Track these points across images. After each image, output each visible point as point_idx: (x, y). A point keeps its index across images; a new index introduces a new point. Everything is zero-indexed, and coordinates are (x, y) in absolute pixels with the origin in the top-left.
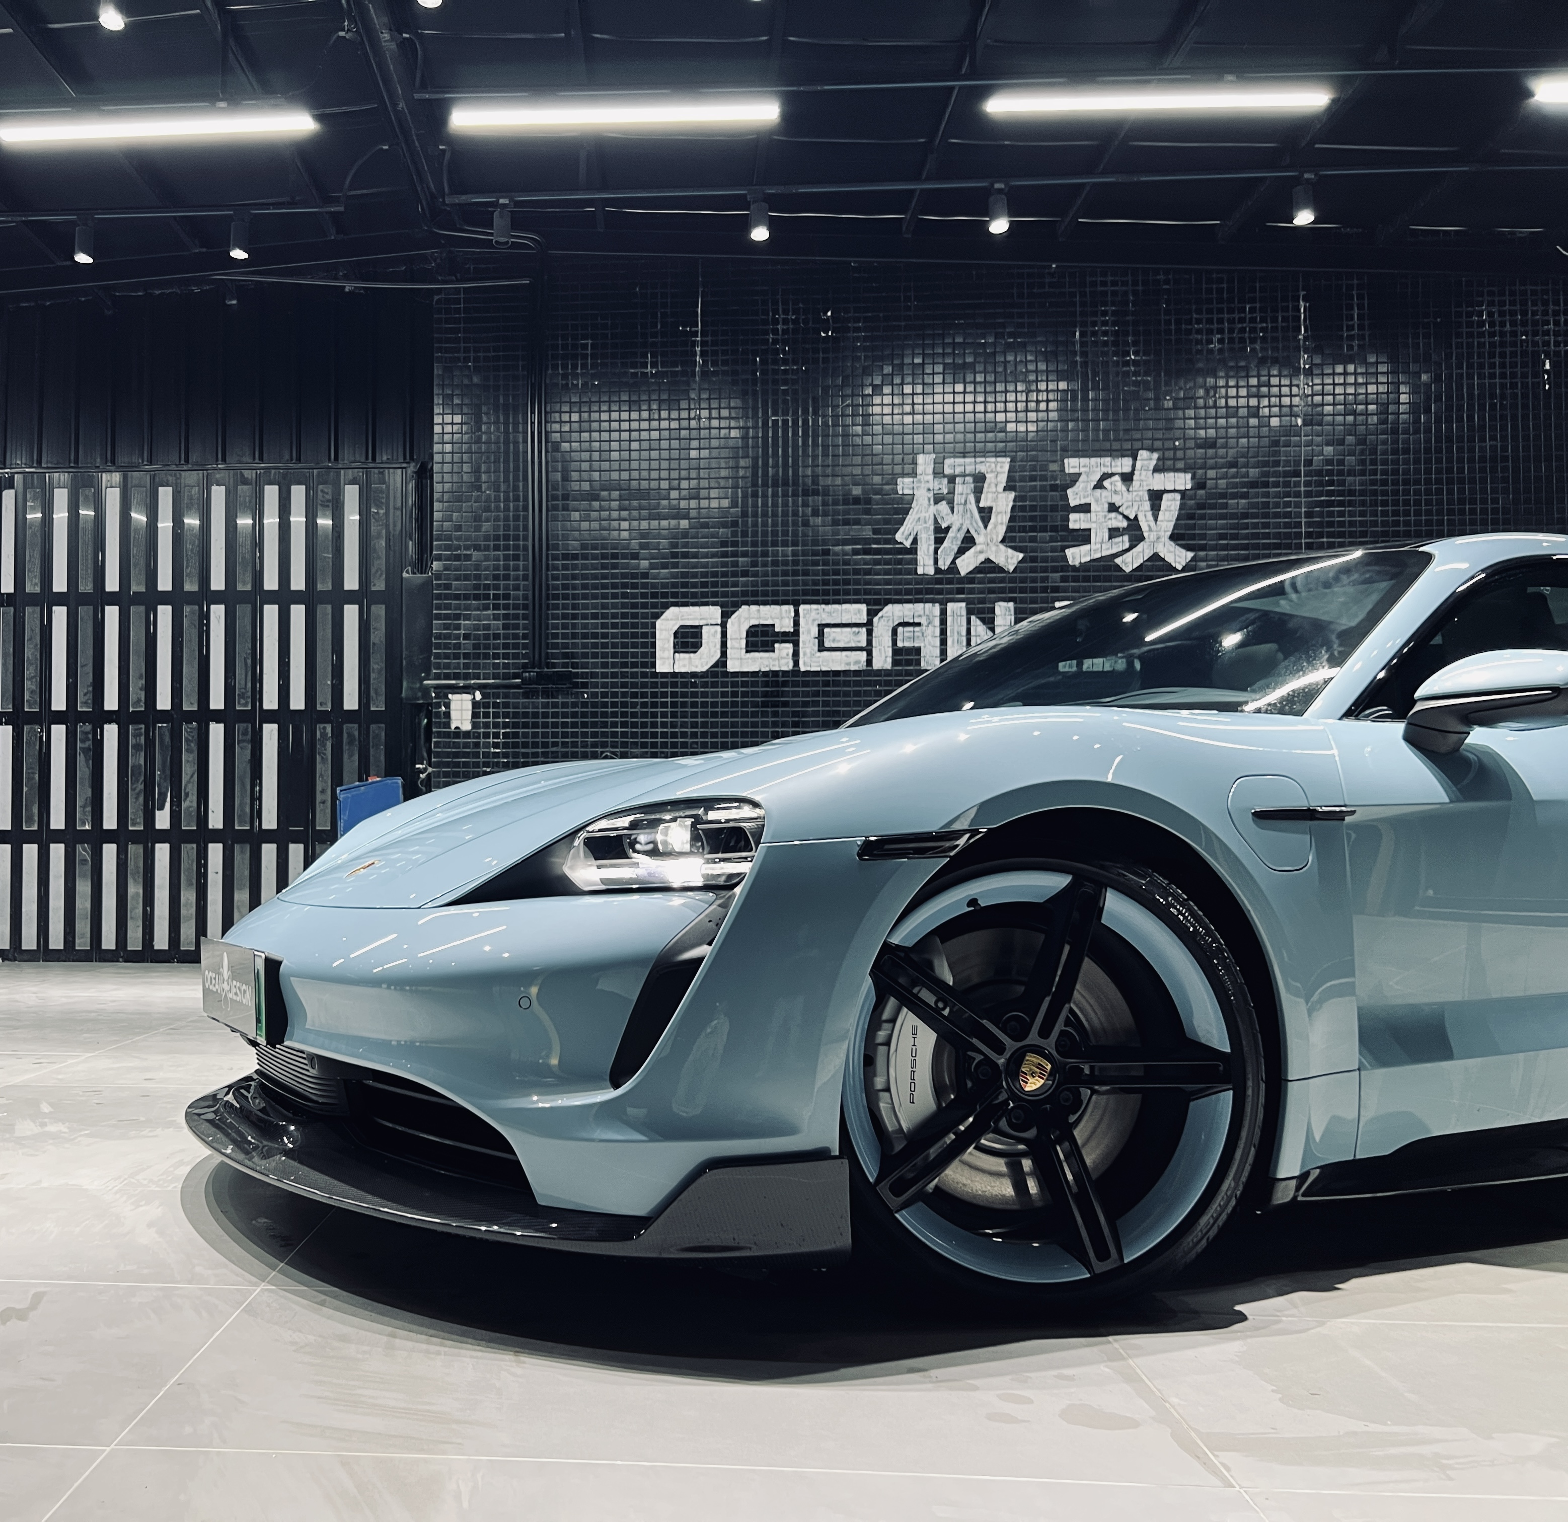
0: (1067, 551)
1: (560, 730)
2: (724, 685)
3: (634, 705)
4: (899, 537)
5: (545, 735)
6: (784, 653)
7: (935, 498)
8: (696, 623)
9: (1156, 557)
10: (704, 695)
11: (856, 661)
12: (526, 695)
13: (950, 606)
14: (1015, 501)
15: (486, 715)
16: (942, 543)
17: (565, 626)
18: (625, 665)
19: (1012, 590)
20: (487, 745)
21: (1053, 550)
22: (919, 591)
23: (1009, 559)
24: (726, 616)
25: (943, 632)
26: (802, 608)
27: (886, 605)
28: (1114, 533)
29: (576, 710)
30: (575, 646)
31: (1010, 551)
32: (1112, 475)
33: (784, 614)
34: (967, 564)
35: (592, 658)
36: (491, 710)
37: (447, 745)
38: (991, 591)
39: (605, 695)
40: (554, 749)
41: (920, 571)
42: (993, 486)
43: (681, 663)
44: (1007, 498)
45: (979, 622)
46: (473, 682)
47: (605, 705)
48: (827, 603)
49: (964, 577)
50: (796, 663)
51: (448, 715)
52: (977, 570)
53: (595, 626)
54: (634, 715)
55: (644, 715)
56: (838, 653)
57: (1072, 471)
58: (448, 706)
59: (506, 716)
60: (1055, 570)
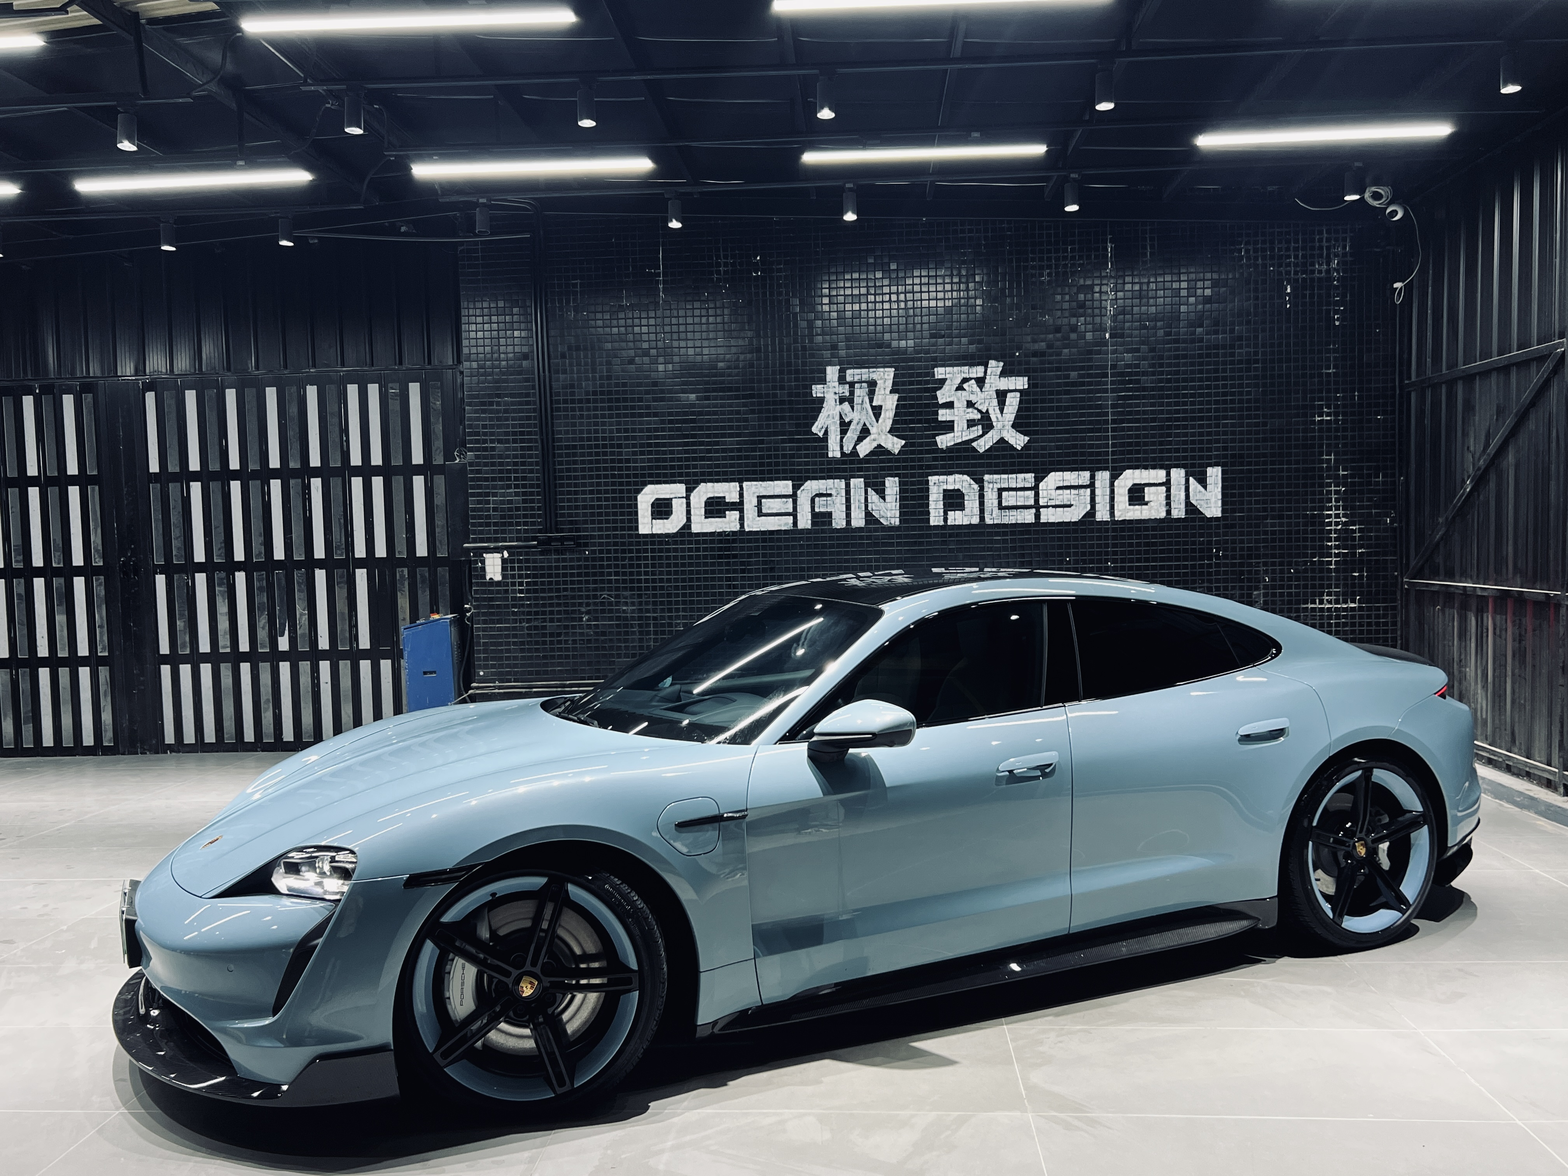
0: (937, 438)
1: (568, 579)
2: (690, 542)
3: (624, 559)
4: (814, 429)
5: (557, 583)
6: (733, 518)
7: (840, 399)
8: (668, 496)
9: (1002, 440)
10: (676, 550)
11: (785, 523)
12: (542, 553)
13: (853, 481)
14: (898, 401)
15: (513, 569)
16: (846, 434)
17: (569, 500)
18: (615, 529)
19: (897, 468)
20: (514, 592)
21: (928, 437)
22: (830, 470)
23: (895, 445)
24: (689, 490)
25: (848, 500)
26: (745, 484)
27: (806, 481)
28: (971, 423)
29: (581, 563)
30: (577, 515)
31: (895, 438)
32: (971, 379)
33: (732, 489)
34: (864, 449)
35: (591, 524)
36: (516, 565)
37: (484, 592)
38: (882, 469)
39: (601, 552)
40: (565, 593)
41: (830, 455)
42: (882, 389)
43: (658, 527)
44: (893, 399)
45: (873, 493)
46: (501, 544)
47: (602, 559)
48: (763, 480)
49: (863, 459)
50: (742, 525)
51: (483, 569)
52: (872, 453)
53: (592, 500)
54: (624, 566)
55: (631, 566)
56: (772, 518)
57: (940, 377)
58: (483, 562)
59: (528, 568)
60: (928, 452)
